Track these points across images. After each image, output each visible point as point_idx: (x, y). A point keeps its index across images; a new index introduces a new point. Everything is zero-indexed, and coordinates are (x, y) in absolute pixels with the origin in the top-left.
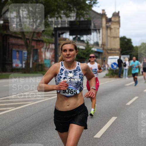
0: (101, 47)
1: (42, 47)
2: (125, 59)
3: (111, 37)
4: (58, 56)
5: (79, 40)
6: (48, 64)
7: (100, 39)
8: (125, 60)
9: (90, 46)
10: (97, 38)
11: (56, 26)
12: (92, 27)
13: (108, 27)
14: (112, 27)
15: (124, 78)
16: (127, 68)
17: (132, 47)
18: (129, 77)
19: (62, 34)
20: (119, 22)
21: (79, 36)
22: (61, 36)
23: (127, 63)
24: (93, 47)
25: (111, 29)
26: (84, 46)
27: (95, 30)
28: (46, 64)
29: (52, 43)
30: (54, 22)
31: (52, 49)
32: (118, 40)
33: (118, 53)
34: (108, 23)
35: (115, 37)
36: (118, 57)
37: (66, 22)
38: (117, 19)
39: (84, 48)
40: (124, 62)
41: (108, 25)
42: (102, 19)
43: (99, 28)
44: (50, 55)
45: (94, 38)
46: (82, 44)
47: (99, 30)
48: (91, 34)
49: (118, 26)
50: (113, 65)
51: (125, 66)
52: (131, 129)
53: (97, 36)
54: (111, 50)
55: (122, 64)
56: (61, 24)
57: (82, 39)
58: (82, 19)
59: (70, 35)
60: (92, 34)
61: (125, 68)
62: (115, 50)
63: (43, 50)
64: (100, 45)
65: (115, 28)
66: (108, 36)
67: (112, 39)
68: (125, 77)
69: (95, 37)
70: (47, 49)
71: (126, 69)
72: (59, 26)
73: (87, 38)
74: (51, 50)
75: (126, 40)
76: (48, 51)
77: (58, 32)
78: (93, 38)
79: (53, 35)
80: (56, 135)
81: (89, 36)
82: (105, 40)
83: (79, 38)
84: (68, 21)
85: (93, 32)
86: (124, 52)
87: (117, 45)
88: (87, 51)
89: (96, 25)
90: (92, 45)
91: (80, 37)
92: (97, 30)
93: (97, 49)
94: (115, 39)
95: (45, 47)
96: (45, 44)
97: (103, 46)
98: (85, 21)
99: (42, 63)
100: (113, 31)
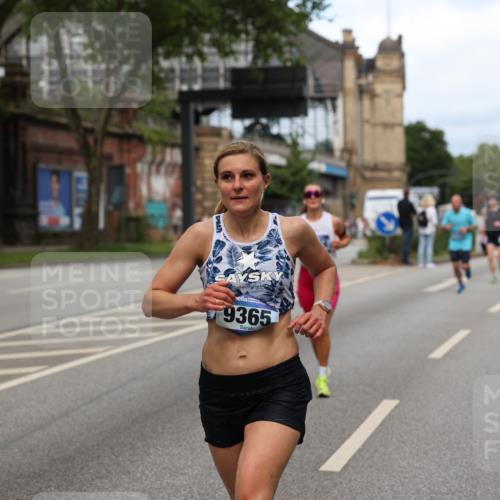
0: (342, 158)
1: (140, 159)
2: (424, 199)
3: (375, 125)
4: (193, 189)
5: (265, 133)
6: (161, 216)
7: (336, 132)
8: (423, 202)
9: (304, 156)
10: (327, 126)
11: (185, 88)
12: (310, 90)
13: (362, 91)
14: (379, 88)
15: (421, 265)
16: (430, 230)
17: (448, 157)
18: (436, 262)
19: (208, 112)
20: (400, 74)
21: (264, 121)
22: (204, 119)
23: (431, 212)
24: (312, 160)
25: (373, 96)
26: (282, 155)
27: (321, 100)
28: (152, 216)
29: (173, 146)
30: (178, 73)
31: (173, 165)
32: (399, 133)
33: (398, 180)
34: (363, 75)
35: (387, 126)
36: (399, 194)
37: (222, 71)
38: (395, 63)
39: (282, 162)
40: (419, 210)
41: (363, 81)
42: (342, 61)
43: (332, 94)
44: (168, 184)
45: (315, 127)
46: (275, 147)
47: (334, 99)
48: (305, 114)
49: (396, 87)
50: (384, 220)
51: (424, 223)
52: (446, 441)
53: (326, 120)
54: (375, 168)
55: (415, 220)
56: (204, 79)
57: (275, 130)
58: (275, 62)
59: (236, 115)
60: (311, 112)
61: (423, 231)
62: (388, 168)
63: (143, 169)
64: (337, 153)
65: (387, 92)
66: (363, 121)
67: (379, 130)
68: (425, 262)
69: (321, 124)
70: (157, 165)
71: (426, 236)
72: (197, 87)
73: (291, 127)
74: (170, 169)
75: (426, 135)
76: (158, 171)
77: (192, 106)
78: (313, 128)
79: (176, 116)
80: (190, 463)
81: (298, 121)
82: (353, 136)
83: (266, 128)
84: (226, 70)
85: (314, 107)
86: (420, 176)
87: (395, 151)
88: (294, 174)
89: (324, 81)
90: (309, 151)
91: (270, 124)
92: (326, 99)
93: (328, 165)
94: (389, 133)
95: (148, 157)
96: (149, 149)
97: (346, 156)
98: (284, 69)
99: (140, 213)
100: (380, 102)
